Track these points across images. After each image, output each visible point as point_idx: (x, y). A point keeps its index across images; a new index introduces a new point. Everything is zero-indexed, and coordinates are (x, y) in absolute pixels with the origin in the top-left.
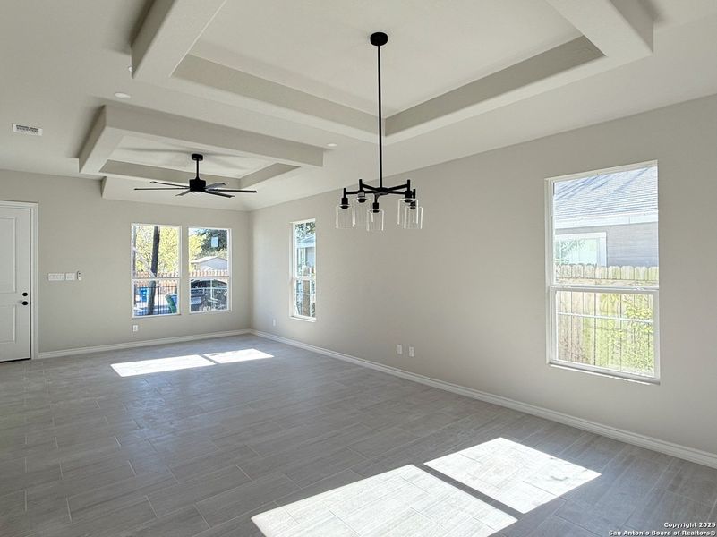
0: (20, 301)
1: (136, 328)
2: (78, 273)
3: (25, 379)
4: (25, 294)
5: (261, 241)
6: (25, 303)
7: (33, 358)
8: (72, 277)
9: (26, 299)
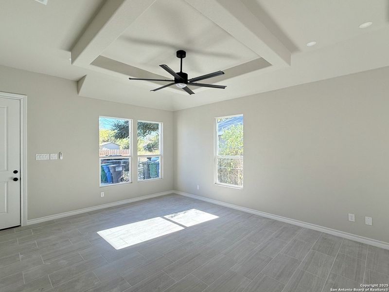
0: (11, 178)
1: (102, 194)
2: (60, 154)
3: (21, 256)
4: (16, 172)
5: (185, 133)
6: (16, 179)
7: (22, 226)
8: (55, 156)
9: (17, 176)
